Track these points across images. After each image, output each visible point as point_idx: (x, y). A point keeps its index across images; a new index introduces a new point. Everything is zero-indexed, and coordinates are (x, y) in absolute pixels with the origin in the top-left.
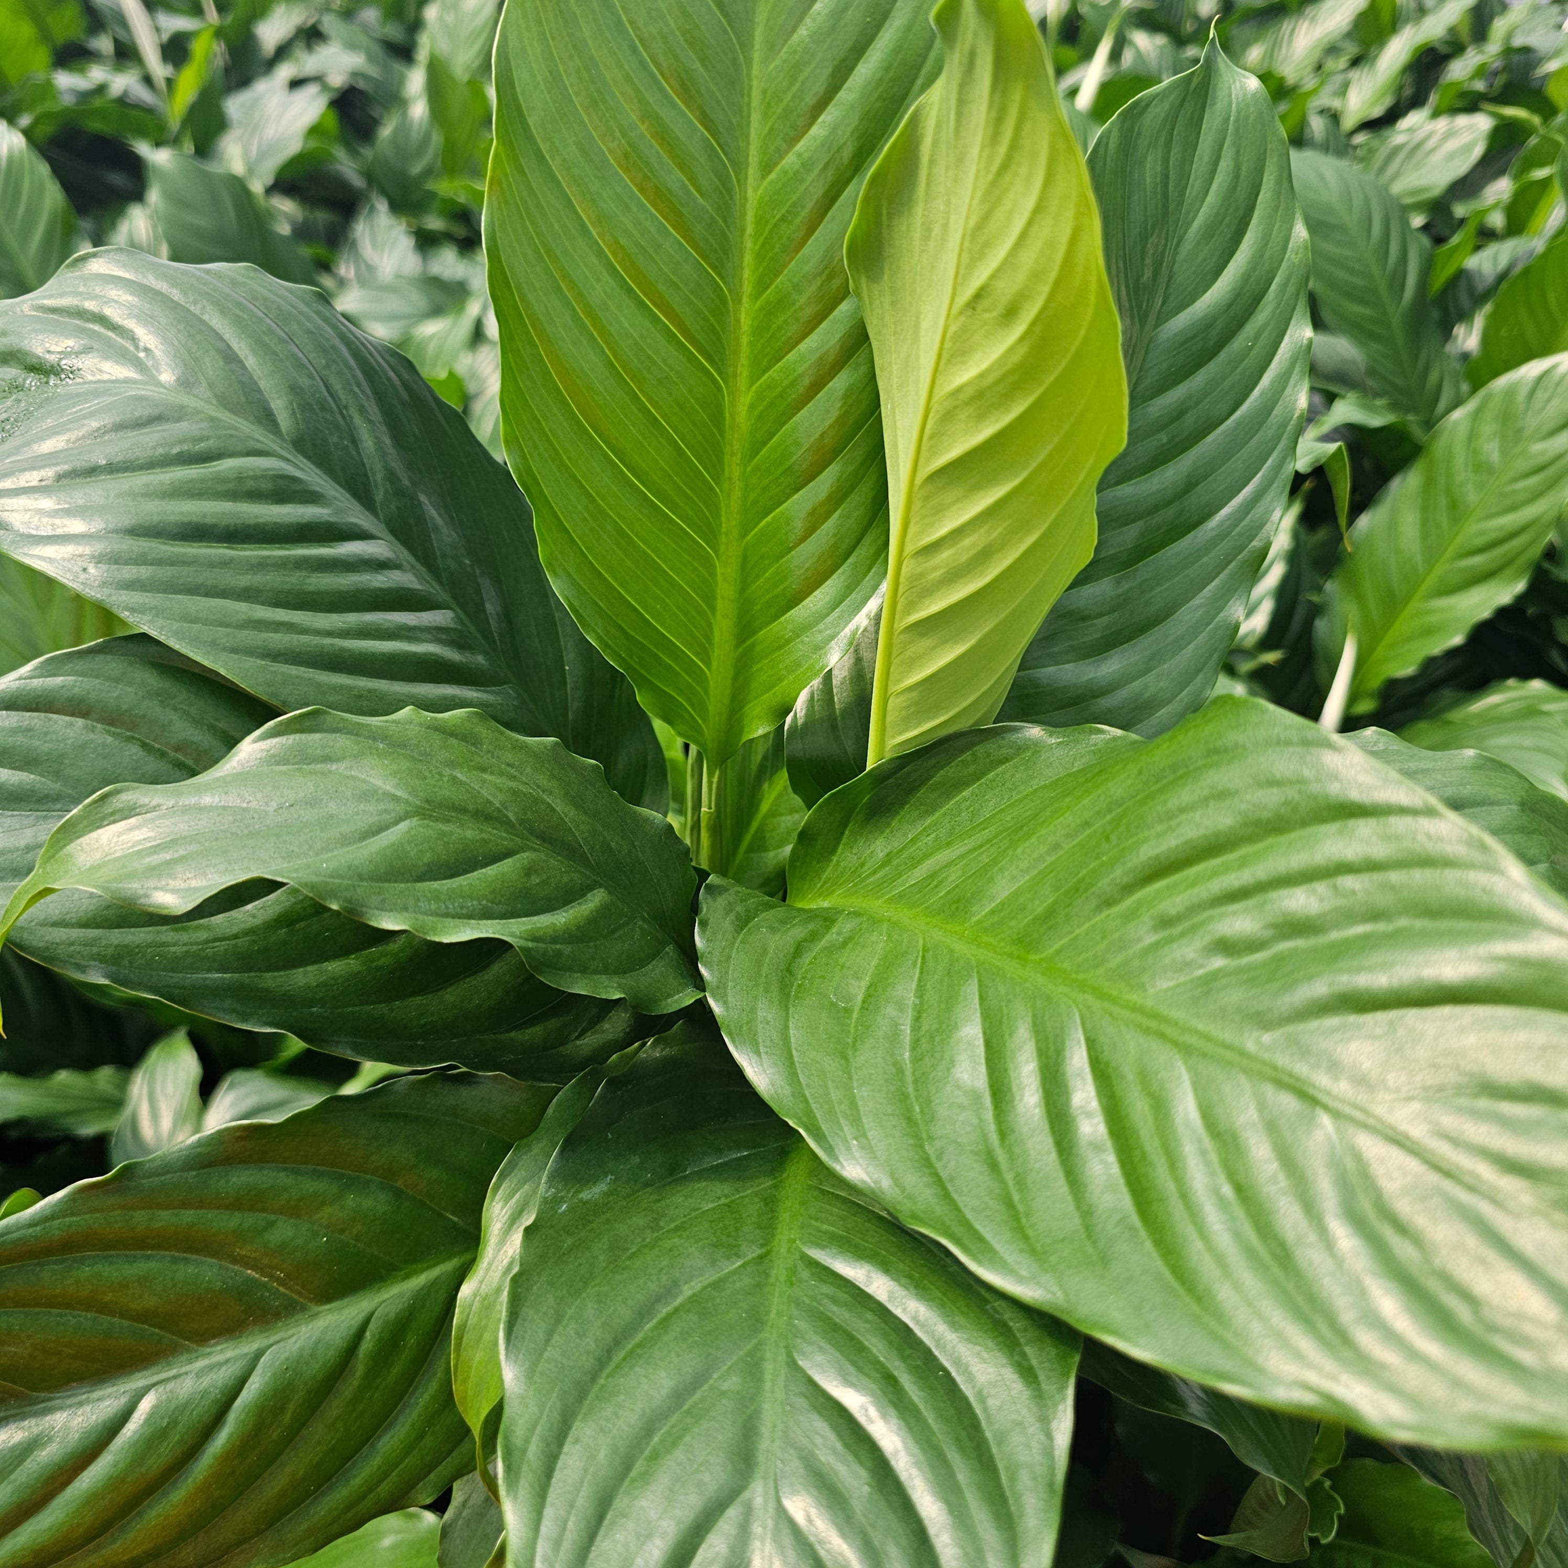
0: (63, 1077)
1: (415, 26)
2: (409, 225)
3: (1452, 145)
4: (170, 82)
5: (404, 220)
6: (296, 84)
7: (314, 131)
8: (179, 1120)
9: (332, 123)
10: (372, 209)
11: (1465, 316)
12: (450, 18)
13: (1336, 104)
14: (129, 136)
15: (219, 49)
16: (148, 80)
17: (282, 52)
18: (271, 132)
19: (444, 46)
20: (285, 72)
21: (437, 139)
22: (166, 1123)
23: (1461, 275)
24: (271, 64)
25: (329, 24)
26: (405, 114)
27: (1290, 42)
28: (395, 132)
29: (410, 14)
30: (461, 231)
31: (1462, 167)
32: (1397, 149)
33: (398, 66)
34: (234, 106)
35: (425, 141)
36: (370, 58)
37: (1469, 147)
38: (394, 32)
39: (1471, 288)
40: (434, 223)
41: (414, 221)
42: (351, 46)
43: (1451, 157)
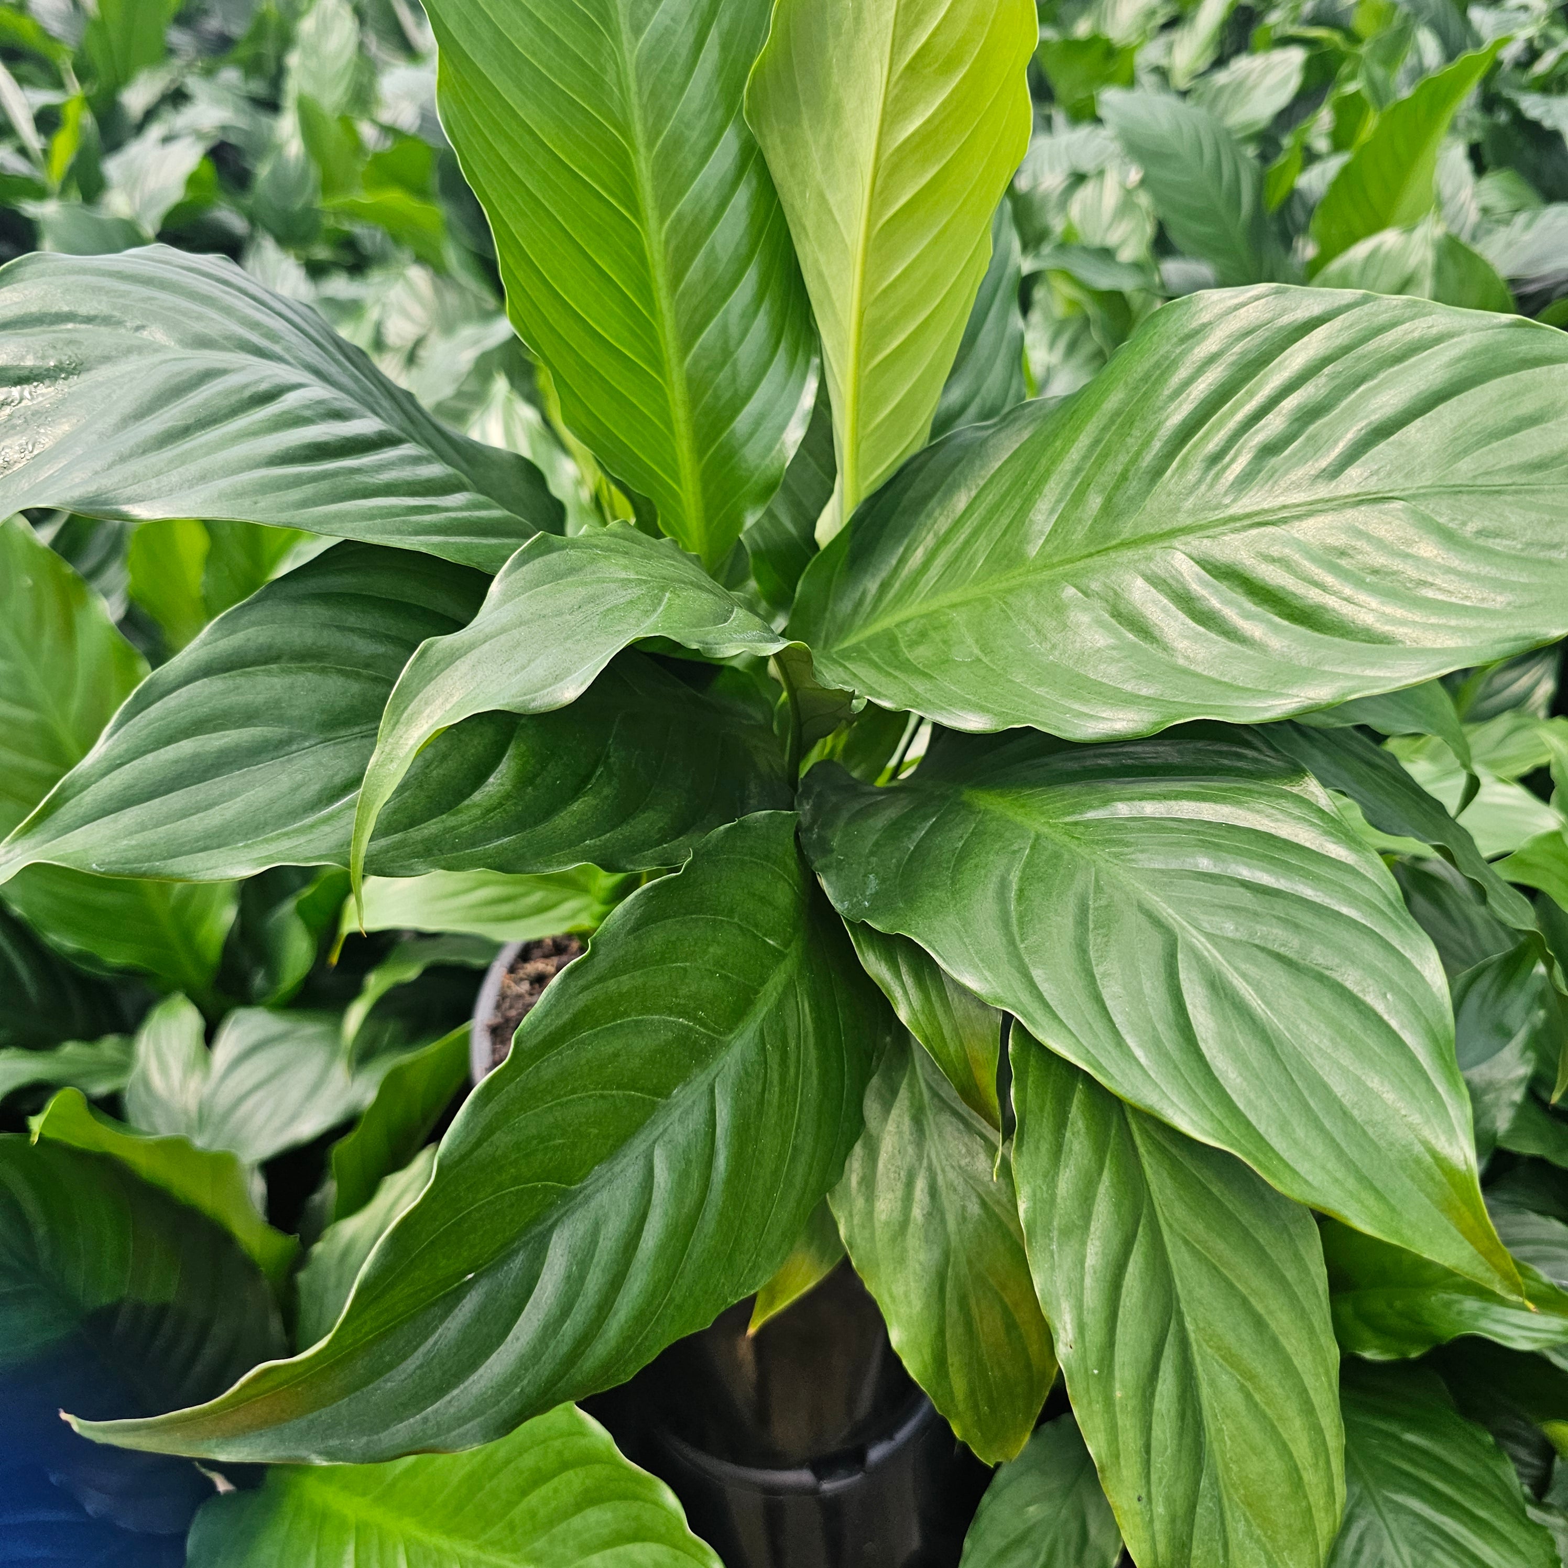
0: (70, 1048)
1: (277, 77)
2: (298, 257)
3: (1271, 79)
4: (45, 152)
5: (292, 252)
6: (167, 139)
7: (193, 181)
8: (188, 1068)
9: (209, 172)
10: (259, 246)
11: (1303, 230)
12: (313, 64)
13: (1164, 62)
14: (13, 201)
15: (88, 119)
16: (23, 151)
17: (150, 115)
18: (152, 183)
19: (309, 88)
20: (155, 131)
21: (314, 173)
22: (176, 1073)
23: (1293, 195)
24: (140, 127)
25: (194, 84)
26: (280, 154)
27: (1113, 13)
28: (274, 172)
29: (271, 67)
30: (349, 259)
31: (1283, 98)
32: (1222, 89)
33: (265, 120)
34: (113, 167)
35: (304, 174)
36: (237, 110)
37: (1285, 81)
38: (258, 87)
39: (1304, 204)
40: (322, 253)
41: (303, 254)
42: (217, 102)
43: (1272, 90)
